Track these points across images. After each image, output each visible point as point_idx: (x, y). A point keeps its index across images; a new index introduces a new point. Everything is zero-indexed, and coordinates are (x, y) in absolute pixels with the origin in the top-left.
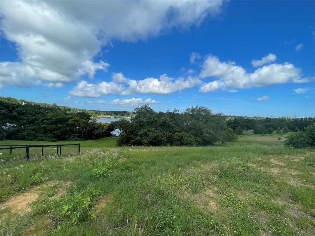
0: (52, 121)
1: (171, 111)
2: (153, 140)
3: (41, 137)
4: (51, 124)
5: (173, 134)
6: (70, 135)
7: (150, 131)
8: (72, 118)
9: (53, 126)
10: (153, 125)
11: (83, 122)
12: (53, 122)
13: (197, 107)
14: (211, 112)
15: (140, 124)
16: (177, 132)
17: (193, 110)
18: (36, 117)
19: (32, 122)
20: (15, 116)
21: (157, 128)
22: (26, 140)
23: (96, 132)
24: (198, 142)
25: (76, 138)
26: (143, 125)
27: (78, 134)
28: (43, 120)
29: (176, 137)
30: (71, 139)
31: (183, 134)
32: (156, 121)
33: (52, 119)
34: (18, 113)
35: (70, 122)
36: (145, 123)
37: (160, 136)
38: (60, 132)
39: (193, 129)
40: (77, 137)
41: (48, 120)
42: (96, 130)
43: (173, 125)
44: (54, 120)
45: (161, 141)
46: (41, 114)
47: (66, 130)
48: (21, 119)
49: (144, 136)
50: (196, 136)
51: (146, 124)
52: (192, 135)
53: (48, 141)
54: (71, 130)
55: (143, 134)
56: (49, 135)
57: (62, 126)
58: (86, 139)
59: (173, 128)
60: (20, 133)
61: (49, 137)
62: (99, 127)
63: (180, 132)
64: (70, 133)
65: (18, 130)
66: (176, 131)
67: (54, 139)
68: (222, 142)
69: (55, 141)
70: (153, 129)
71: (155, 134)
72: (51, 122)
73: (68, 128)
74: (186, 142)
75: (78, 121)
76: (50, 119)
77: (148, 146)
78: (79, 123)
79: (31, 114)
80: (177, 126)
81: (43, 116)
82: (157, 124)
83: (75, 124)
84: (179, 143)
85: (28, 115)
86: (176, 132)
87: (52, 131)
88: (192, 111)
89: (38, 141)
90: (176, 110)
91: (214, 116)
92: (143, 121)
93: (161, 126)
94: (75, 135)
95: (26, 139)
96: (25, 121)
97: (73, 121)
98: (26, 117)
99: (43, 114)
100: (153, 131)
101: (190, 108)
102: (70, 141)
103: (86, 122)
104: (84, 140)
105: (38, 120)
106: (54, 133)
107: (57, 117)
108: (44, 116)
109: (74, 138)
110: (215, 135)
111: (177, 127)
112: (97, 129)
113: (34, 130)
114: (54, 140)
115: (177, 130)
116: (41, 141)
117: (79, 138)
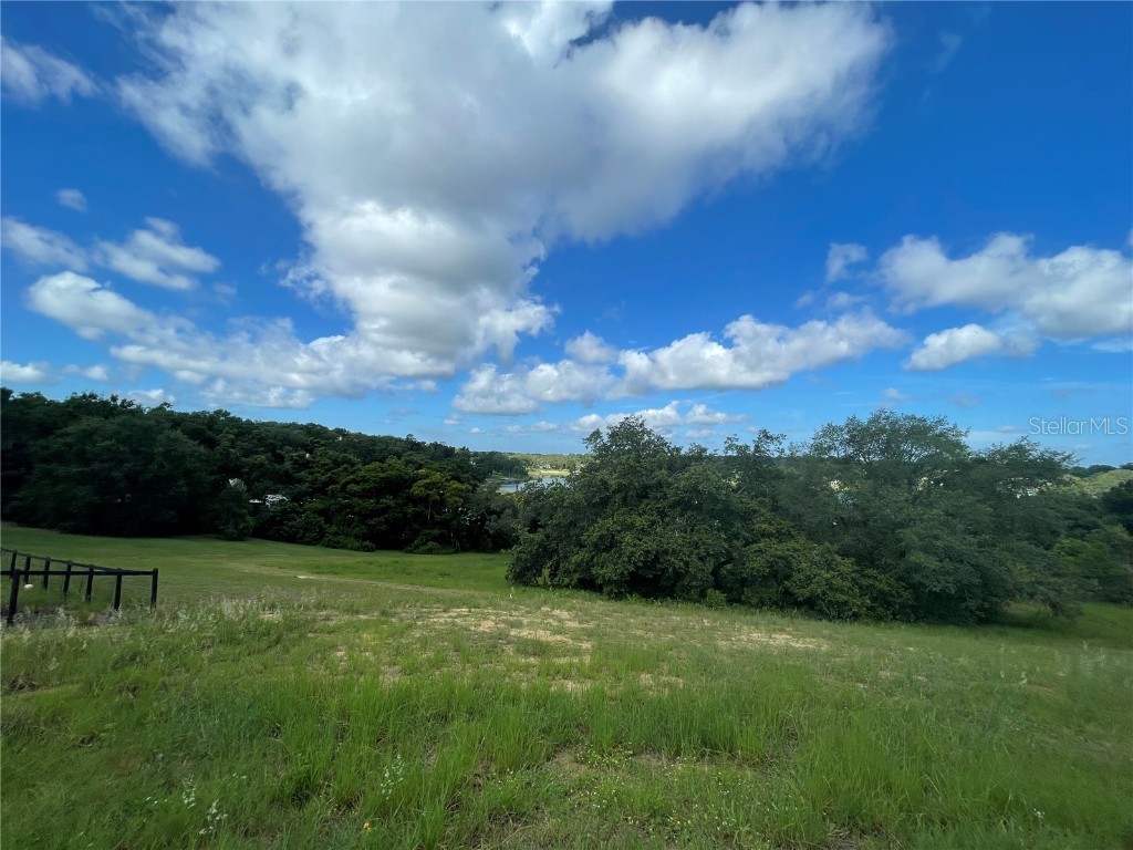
0: (367, 486)
1: (748, 439)
2: (638, 568)
3: (336, 534)
4: (365, 494)
5: (745, 546)
6: (416, 534)
7: (631, 527)
8: (427, 477)
9: (370, 503)
10: (646, 501)
11: (455, 489)
12: (371, 489)
13: (875, 420)
14: (963, 440)
15: (594, 496)
16: (770, 535)
17: (859, 435)
18: (334, 473)
19: (320, 490)
20: (286, 472)
21: (662, 514)
22: (298, 543)
23: (492, 525)
24: (881, 592)
25: (430, 544)
26: (604, 502)
27: (436, 532)
28: (348, 483)
29: (756, 564)
30: (417, 547)
31: (795, 550)
32: (659, 485)
33: (368, 480)
34: (296, 462)
35: (416, 490)
36: (615, 492)
37: (674, 552)
38: (387, 522)
39: (856, 524)
40: (434, 539)
41: (357, 483)
42: (494, 516)
43: (754, 504)
44: (374, 482)
45: (678, 575)
46: (345, 466)
47: (405, 514)
48: (300, 481)
49: (607, 549)
50: (865, 559)
51: (618, 497)
52: (845, 554)
53: (351, 549)
54: (417, 515)
55: (601, 537)
56: (356, 530)
57: (392, 503)
58: (464, 550)
59: (747, 516)
60: (289, 521)
61: (357, 537)
62: (504, 509)
63: (782, 536)
64: (415, 526)
65: (284, 512)
66: (764, 534)
67: (368, 543)
68: (1054, 606)
69: (368, 551)
70: (640, 521)
71: (650, 544)
72: (364, 490)
73: (411, 509)
74: (806, 592)
75: (438, 488)
76: (364, 480)
77: (619, 597)
78: (441, 495)
79: (324, 465)
80: (775, 509)
81: (351, 470)
82: (665, 497)
83: (428, 495)
84: (774, 591)
85: (316, 469)
86: (763, 536)
87: (365, 516)
88: (853, 437)
89: (327, 546)
90: (768, 438)
91: (979, 461)
92: (604, 483)
93: (683, 505)
94: (427, 535)
95: (300, 538)
96: (304, 487)
97: (427, 487)
98: (312, 473)
99: (353, 465)
100: (643, 530)
101: (841, 422)
102: (411, 552)
103: (461, 490)
104: (456, 552)
105: (337, 483)
106: (369, 525)
107: (382, 475)
108: (353, 473)
109: (425, 544)
110: (982, 560)
111: (769, 515)
112: (499, 514)
113: (321, 512)
114: (366, 547)
115: (772, 529)
116: (335, 547)
117: (440, 543)
